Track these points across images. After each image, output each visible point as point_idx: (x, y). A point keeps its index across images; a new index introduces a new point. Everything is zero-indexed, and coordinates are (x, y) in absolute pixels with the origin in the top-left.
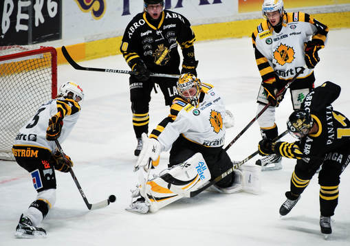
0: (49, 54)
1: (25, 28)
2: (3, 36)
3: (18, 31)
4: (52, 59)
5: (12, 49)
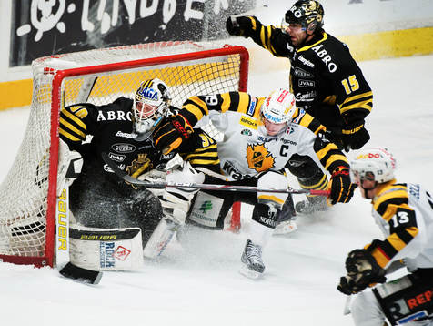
0: (236, 58)
1: (198, 15)
2: (164, 27)
3: (187, 19)
4: (241, 65)
5: (179, 46)
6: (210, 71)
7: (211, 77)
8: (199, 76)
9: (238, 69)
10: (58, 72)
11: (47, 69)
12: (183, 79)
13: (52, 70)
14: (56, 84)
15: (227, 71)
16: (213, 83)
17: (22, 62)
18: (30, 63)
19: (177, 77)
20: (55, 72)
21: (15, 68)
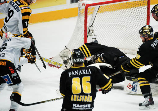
6: (137, 4)
7: (138, 5)
8: (134, 5)
9: (147, 3)
10: (87, 5)
11: (83, 4)
12: (128, 7)
13: (84, 4)
14: (86, 9)
15: (143, 4)
16: (138, 8)
17: (75, 2)
18: (77, 2)
19: (127, 6)
20: (86, 5)
21: (73, 4)
